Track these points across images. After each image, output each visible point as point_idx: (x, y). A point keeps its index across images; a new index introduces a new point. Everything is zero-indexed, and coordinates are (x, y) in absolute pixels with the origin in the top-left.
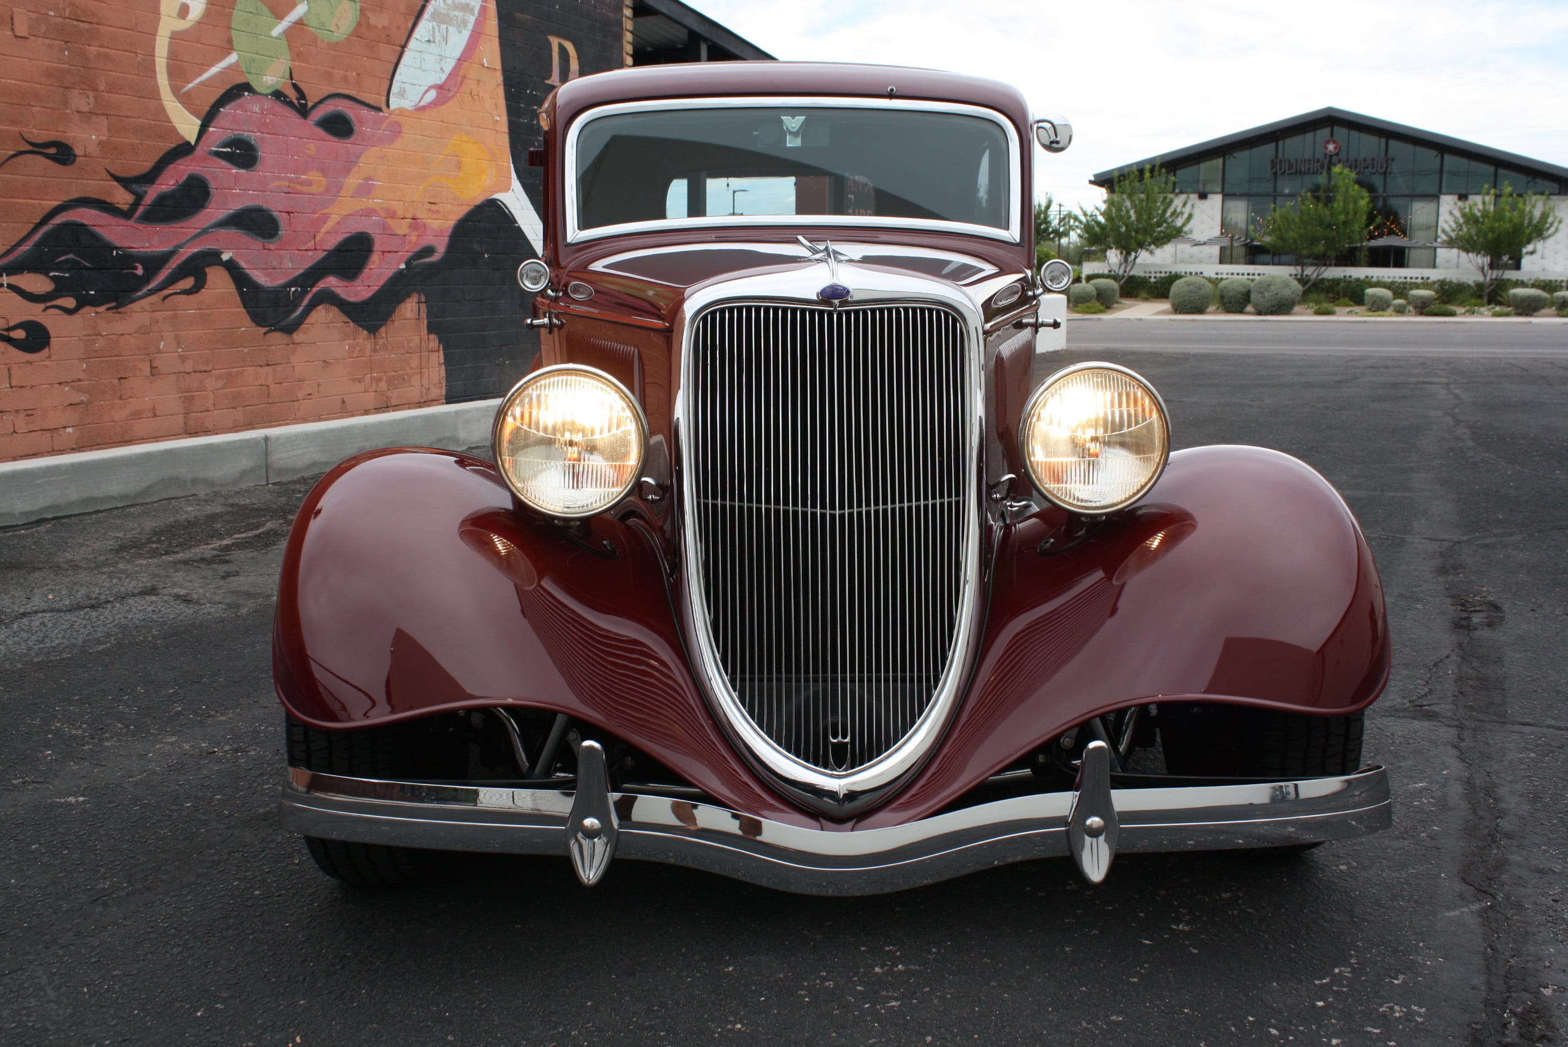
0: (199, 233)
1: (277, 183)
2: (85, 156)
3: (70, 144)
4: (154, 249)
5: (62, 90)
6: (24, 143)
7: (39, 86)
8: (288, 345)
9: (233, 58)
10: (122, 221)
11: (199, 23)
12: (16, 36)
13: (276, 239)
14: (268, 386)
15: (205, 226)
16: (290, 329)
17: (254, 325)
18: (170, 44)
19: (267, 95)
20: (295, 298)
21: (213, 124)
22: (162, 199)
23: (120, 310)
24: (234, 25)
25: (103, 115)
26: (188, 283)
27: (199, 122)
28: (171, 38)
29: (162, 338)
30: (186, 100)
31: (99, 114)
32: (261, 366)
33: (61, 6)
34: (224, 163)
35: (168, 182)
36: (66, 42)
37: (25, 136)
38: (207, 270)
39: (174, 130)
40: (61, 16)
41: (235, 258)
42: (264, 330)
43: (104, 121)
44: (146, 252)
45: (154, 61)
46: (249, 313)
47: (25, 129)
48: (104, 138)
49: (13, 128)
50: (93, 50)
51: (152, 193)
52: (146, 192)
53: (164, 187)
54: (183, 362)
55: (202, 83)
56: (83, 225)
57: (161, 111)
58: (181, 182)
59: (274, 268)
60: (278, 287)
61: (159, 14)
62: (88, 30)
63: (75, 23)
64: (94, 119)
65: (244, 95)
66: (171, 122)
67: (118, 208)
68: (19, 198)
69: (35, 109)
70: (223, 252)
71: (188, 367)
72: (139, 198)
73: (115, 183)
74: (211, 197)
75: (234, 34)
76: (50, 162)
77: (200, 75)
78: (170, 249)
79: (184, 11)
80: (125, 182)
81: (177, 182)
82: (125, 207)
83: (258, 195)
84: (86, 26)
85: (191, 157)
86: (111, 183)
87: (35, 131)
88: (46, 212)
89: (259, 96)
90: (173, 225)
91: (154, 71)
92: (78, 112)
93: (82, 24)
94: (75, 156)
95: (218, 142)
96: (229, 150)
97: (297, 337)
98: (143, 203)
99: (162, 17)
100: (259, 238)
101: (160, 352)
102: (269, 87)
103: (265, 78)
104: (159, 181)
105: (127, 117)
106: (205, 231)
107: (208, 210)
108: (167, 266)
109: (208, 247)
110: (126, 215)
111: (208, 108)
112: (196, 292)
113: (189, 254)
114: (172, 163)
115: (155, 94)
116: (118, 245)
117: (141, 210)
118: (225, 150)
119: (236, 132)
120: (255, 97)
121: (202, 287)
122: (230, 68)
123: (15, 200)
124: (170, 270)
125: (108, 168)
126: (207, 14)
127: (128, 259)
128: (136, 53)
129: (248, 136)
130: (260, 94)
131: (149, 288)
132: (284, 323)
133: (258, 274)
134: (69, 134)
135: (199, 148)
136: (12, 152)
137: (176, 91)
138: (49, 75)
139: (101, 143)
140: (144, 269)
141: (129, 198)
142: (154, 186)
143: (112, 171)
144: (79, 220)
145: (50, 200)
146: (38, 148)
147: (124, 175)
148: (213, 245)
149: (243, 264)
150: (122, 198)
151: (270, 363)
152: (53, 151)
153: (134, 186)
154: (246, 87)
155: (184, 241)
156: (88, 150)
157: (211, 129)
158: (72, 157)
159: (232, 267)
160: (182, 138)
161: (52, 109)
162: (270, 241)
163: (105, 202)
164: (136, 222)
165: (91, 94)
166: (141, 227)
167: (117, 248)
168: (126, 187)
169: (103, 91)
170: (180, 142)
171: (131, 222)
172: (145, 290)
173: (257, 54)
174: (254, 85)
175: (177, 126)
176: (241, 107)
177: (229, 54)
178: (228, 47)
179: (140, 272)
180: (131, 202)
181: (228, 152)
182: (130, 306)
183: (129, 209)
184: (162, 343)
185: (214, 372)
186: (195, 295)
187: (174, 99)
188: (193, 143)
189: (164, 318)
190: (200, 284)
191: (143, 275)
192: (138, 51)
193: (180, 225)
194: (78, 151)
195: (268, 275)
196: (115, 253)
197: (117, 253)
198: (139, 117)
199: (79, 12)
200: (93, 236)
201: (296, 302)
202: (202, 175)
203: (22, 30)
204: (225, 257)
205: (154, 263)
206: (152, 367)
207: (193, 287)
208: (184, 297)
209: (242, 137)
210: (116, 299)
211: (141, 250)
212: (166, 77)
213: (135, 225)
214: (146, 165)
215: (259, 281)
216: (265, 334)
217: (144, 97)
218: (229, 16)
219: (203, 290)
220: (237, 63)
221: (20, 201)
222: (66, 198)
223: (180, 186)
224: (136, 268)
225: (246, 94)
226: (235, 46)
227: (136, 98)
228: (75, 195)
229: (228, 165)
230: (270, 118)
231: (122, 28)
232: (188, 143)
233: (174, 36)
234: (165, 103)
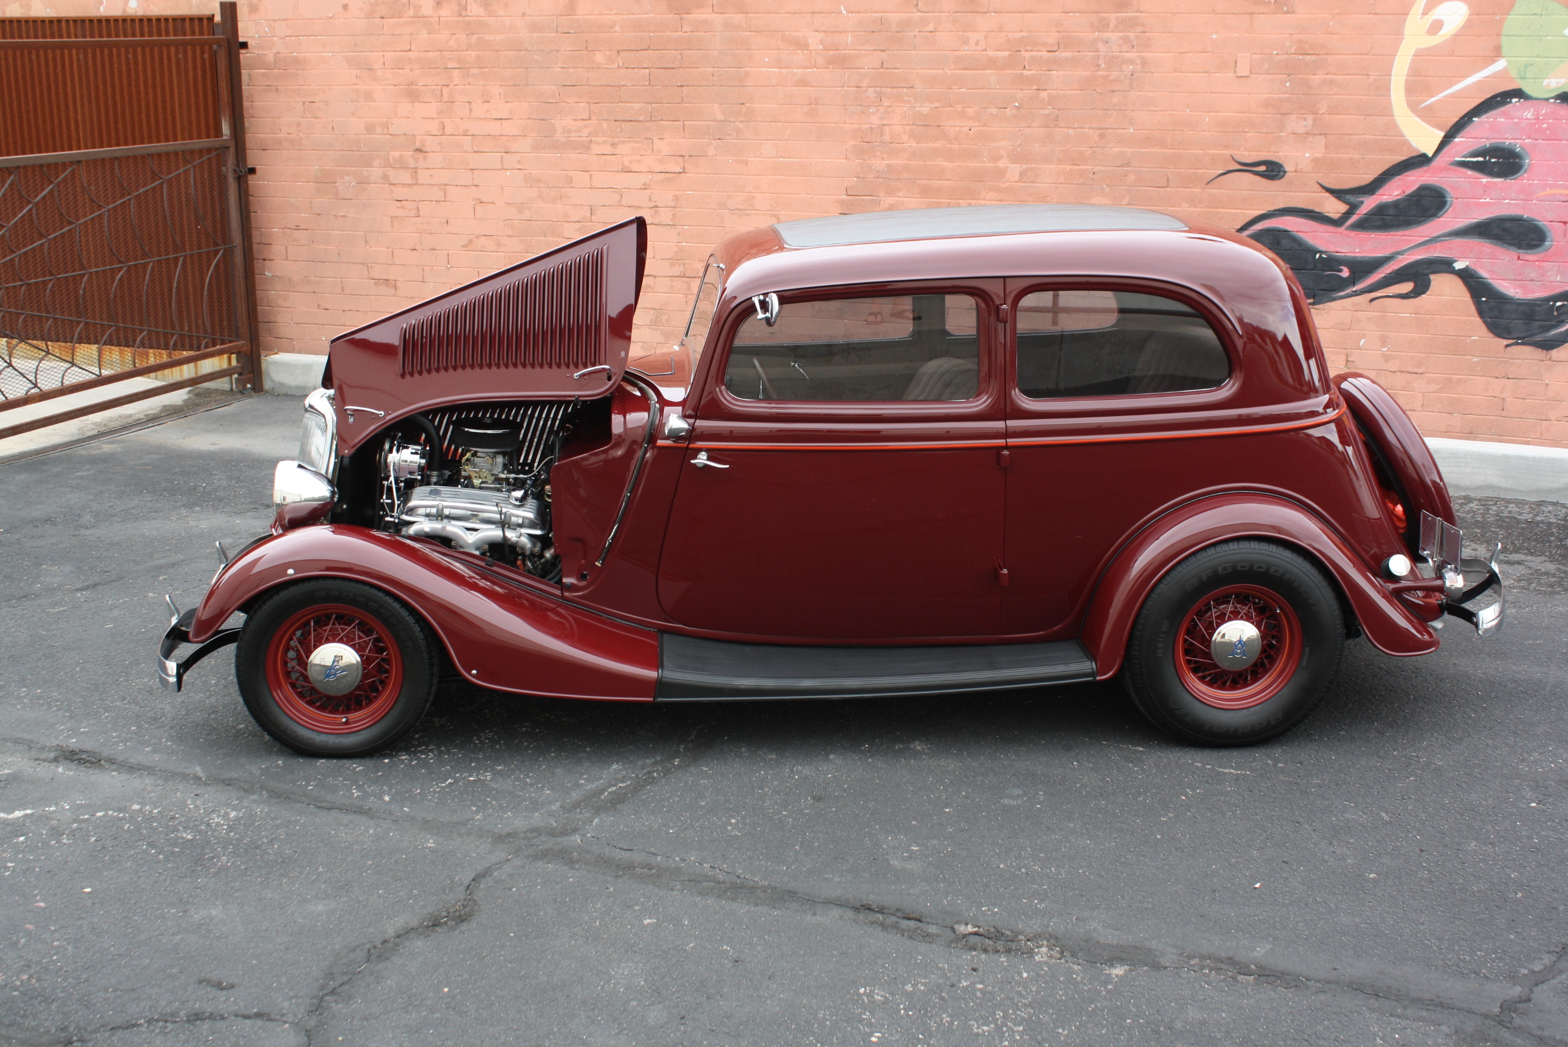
0: (1427, 241)
1: (1548, 191)
2: (1296, 172)
3: (1281, 162)
4: (1365, 255)
5: (1278, 116)
6: (1234, 163)
7: (1254, 115)
8: (1542, 361)
9: (1500, 65)
10: (1331, 228)
11: (1456, 36)
12: (1238, 77)
13: (1540, 249)
14: (1503, 399)
15: (1435, 235)
16: (1548, 345)
17: (1491, 335)
18: (1413, 61)
19: (1547, 99)
20: (1559, 315)
21: (1460, 135)
22: (1381, 210)
23: (1317, 306)
24: (1504, 31)
25: (1321, 134)
26: (1407, 287)
27: (1442, 134)
28: (1414, 55)
29: (1364, 336)
30: (1427, 115)
31: (1316, 134)
32: (1497, 378)
33: (1288, 44)
34: (1470, 172)
35: (1393, 192)
36: (1289, 75)
37: (1236, 158)
38: (1432, 277)
39: (1406, 144)
40: (1287, 54)
41: (1472, 267)
42: (1505, 342)
43: (1322, 140)
44: (1354, 257)
45: (1390, 80)
46: (1485, 323)
47: (1236, 152)
48: (1320, 155)
49: (1225, 152)
50: (1317, 78)
51: (1369, 204)
52: (1362, 202)
53: (1385, 197)
54: (1387, 361)
55: (1452, 96)
56: (1286, 231)
57: (1393, 126)
58: (1408, 192)
59: (1532, 280)
60: (1536, 300)
61: (1403, 34)
62: (1314, 61)
63: (1300, 57)
64: (1310, 139)
65: (1510, 102)
66: (1403, 136)
67: (1327, 217)
68: (1223, 208)
69: (1248, 135)
70: (1456, 261)
71: (1393, 366)
72: (1353, 208)
73: (1327, 195)
74: (1447, 207)
75: (1505, 41)
76: (1257, 178)
77: (1450, 87)
78: (1386, 253)
79: (1436, 27)
80: (1338, 194)
81: (1404, 192)
82: (1335, 216)
83: (1516, 204)
84: (1314, 58)
85: (1425, 168)
86: (1321, 194)
87: (1246, 153)
88: (1248, 219)
89: (1535, 101)
90: (1392, 233)
91: (1389, 90)
92: (1293, 134)
93: (1309, 57)
94: (1285, 172)
95: (1464, 153)
96: (1481, 159)
97: (1555, 353)
98: (1358, 212)
99: (1406, 37)
100: (1512, 248)
101: (1360, 348)
102: (1552, 91)
103: (1546, 82)
104: (1381, 191)
105: (1350, 135)
106: (1433, 240)
107: (1441, 219)
108: (1380, 270)
109: (1436, 255)
110: (1336, 223)
111: (1456, 119)
112: (1414, 297)
113: (1410, 261)
114: (1398, 175)
115: (1387, 111)
116: (1322, 248)
117: (1354, 219)
118: (1475, 159)
119: (1493, 141)
120: (1530, 102)
121: (1424, 293)
122: (1495, 76)
123: (1219, 210)
124: (1383, 275)
125: (1320, 182)
126: (1469, 25)
127: (1332, 263)
128: (1367, 75)
129: (1510, 144)
130: (1536, 99)
131: (1354, 289)
132: (1538, 338)
133: (1505, 284)
134: (1280, 154)
135: (1438, 159)
136: (1221, 172)
137: (1413, 107)
138: (1267, 105)
139: (1315, 161)
140: (1350, 272)
141: (1343, 208)
142: (1374, 196)
143: (1325, 184)
144: (1281, 226)
145: (1254, 210)
146: (1247, 167)
147: (1338, 187)
148: (1443, 253)
149: (1484, 273)
150: (1334, 208)
151: (1511, 376)
152: (1263, 168)
153: (1348, 197)
154: (1519, 93)
155: (1405, 248)
156: (1299, 167)
157: (1457, 140)
158: (1282, 173)
159: (1467, 277)
160: (1417, 150)
161: (1267, 133)
162: (1529, 251)
163: (1312, 211)
164: (1347, 229)
165: (1310, 118)
166: (1352, 234)
167: (1321, 252)
168: (1338, 198)
169: (1323, 114)
170: (1414, 154)
171: (1342, 229)
172: (1348, 291)
173: (1537, 56)
174: (1527, 90)
175: (1410, 139)
176: (1505, 114)
177: (1494, 61)
178: (1497, 53)
179: (1345, 273)
180: (1343, 212)
181: (1478, 162)
182: (1328, 304)
183: (1340, 218)
184: (1363, 341)
185: (1427, 375)
186: (1412, 300)
187: (1411, 114)
188: (1430, 155)
189: (1369, 319)
190: (1421, 288)
191: (1349, 277)
192: (1370, 73)
193: (1399, 233)
194: (1287, 168)
195: (1521, 287)
196: (1318, 256)
197: (1320, 256)
198: (1364, 134)
199: (1306, 47)
200: (1295, 240)
201: (1562, 318)
202: (1439, 184)
203: (1243, 69)
204: (1458, 265)
205: (1362, 268)
206: (1347, 361)
207: (1411, 292)
208: (1399, 301)
209: (1502, 145)
210: (1314, 297)
211: (1349, 254)
212: (1402, 92)
213: (1346, 232)
214: (1366, 178)
215: (1506, 292)
216: (1507, 346)
217: (1372, 115)
218: (1502, 22)
219: (1423, 296)
220: (1505, 71)
221: (1223, 210)
222: (1271, 208)
223: (1407, 196)
224: (1341, 271)
225: (1514, 100)
226: (1503, 55)
227: (1363, 117)
228: (1281, 205)
229: (1477, 175)
230: (1548, 123)
231: (1354, 54)
232: (1424, 155)
233: (1418, 54)
234: (1397, 118)
